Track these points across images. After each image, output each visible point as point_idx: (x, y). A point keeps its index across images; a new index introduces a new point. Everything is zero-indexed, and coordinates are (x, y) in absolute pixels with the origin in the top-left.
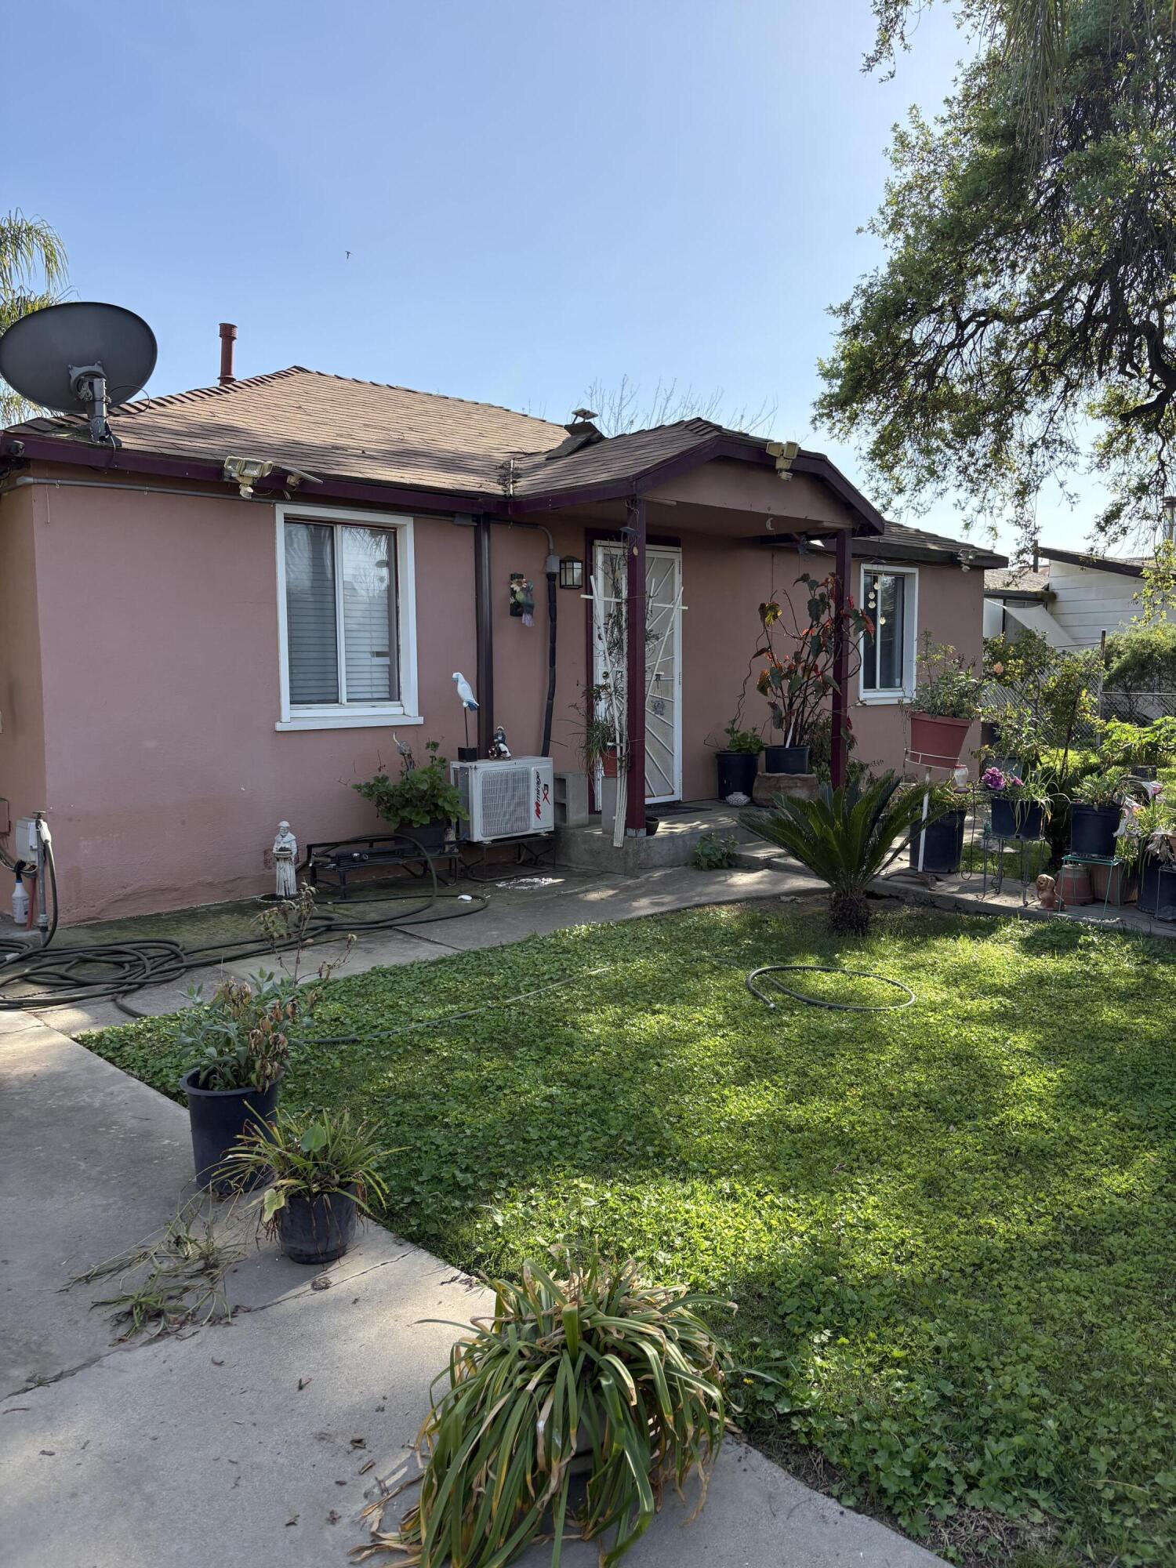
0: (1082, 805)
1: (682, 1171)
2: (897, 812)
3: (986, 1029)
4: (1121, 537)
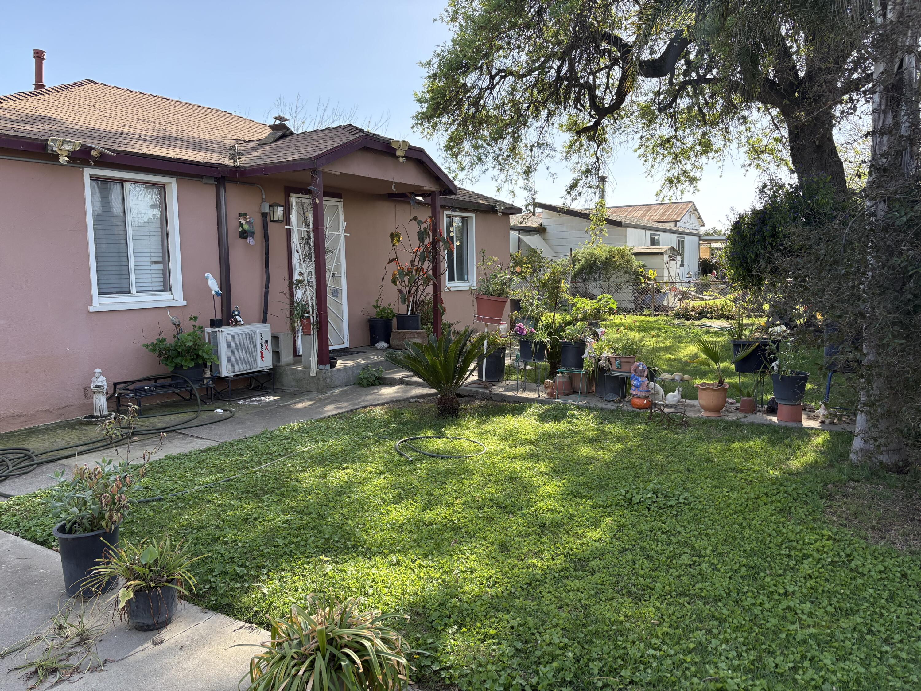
0: (566, 342)
1: (369, 553)
2: (471, 350)
3: (524, 463)
4: (578, 197)
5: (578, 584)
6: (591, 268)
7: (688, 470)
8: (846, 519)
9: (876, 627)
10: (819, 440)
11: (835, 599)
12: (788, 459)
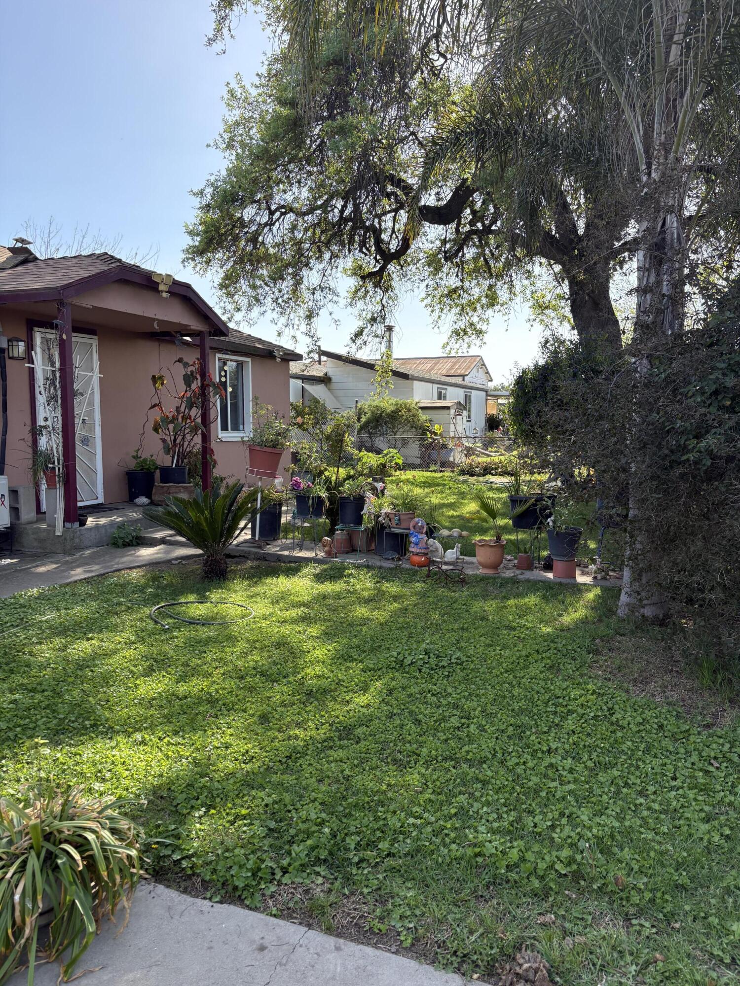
0: (345, 497)
2: (242, 504)
3: (294, 626)
4: (363, 347)
5: (341, 754)
6: (378, 421)
7: (462, 629)
8: (610, 673)
9: (632, 779)
10: (591, 596)
11: (595, 754)
12: (561, 615)
